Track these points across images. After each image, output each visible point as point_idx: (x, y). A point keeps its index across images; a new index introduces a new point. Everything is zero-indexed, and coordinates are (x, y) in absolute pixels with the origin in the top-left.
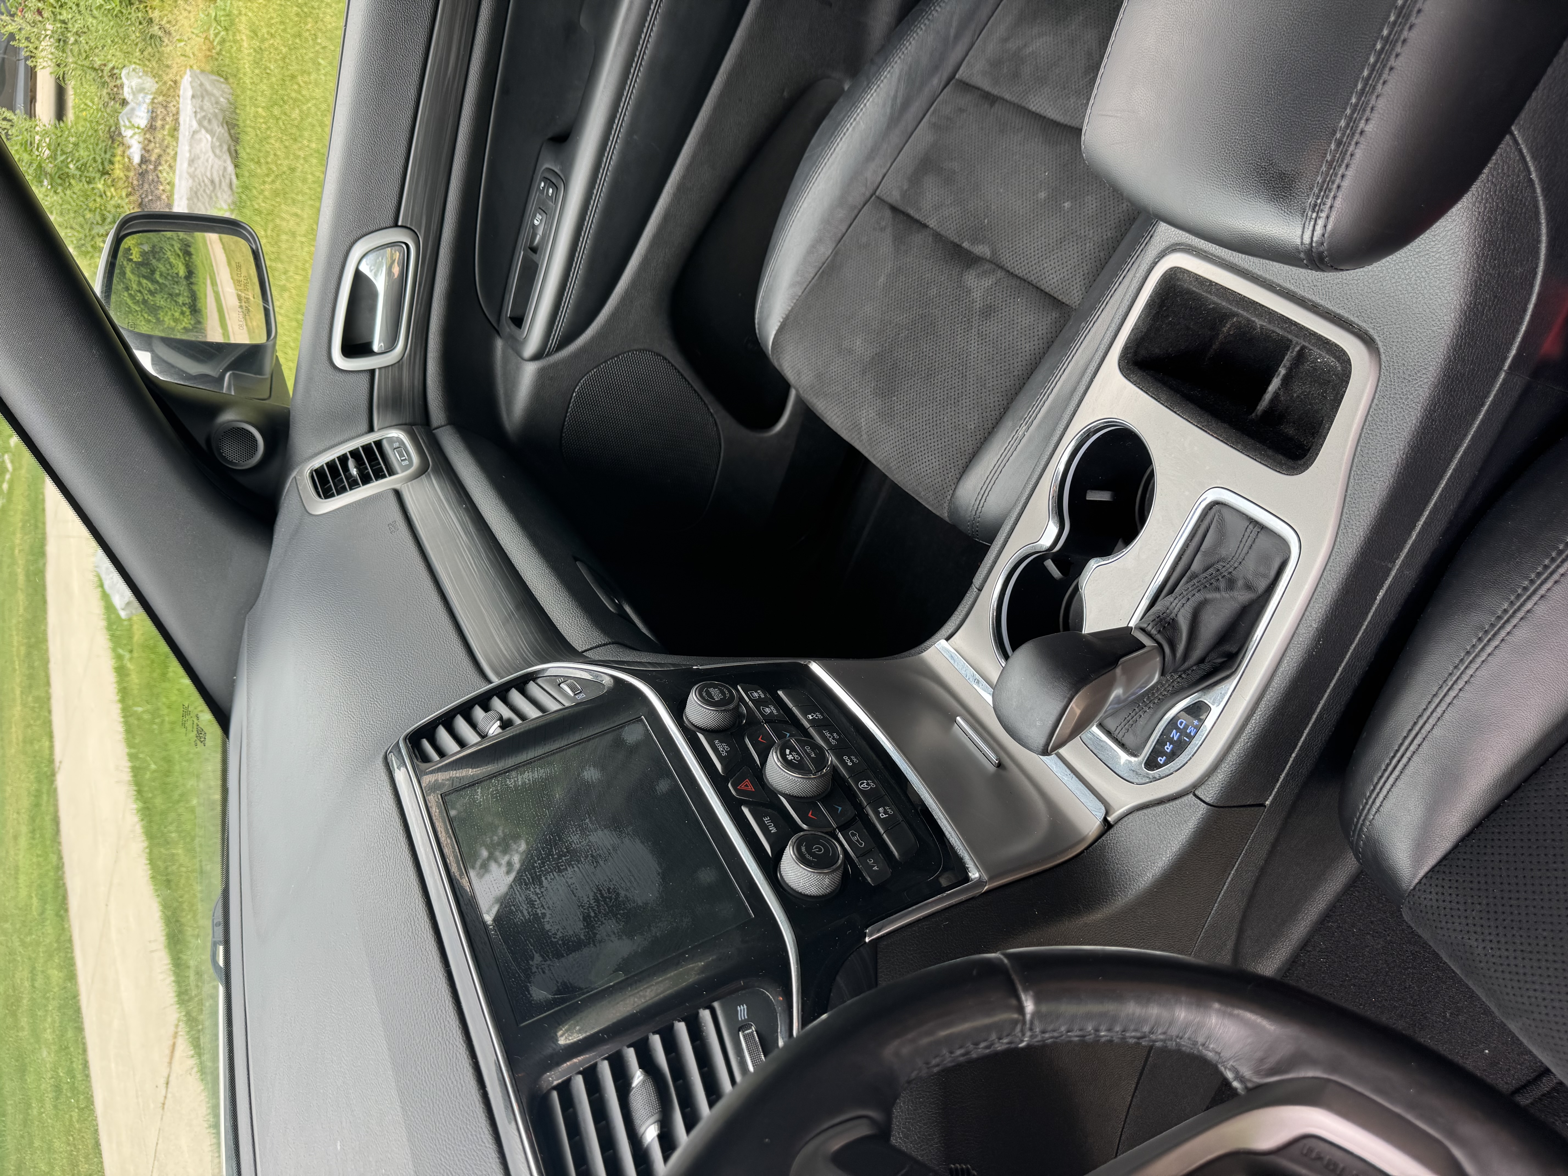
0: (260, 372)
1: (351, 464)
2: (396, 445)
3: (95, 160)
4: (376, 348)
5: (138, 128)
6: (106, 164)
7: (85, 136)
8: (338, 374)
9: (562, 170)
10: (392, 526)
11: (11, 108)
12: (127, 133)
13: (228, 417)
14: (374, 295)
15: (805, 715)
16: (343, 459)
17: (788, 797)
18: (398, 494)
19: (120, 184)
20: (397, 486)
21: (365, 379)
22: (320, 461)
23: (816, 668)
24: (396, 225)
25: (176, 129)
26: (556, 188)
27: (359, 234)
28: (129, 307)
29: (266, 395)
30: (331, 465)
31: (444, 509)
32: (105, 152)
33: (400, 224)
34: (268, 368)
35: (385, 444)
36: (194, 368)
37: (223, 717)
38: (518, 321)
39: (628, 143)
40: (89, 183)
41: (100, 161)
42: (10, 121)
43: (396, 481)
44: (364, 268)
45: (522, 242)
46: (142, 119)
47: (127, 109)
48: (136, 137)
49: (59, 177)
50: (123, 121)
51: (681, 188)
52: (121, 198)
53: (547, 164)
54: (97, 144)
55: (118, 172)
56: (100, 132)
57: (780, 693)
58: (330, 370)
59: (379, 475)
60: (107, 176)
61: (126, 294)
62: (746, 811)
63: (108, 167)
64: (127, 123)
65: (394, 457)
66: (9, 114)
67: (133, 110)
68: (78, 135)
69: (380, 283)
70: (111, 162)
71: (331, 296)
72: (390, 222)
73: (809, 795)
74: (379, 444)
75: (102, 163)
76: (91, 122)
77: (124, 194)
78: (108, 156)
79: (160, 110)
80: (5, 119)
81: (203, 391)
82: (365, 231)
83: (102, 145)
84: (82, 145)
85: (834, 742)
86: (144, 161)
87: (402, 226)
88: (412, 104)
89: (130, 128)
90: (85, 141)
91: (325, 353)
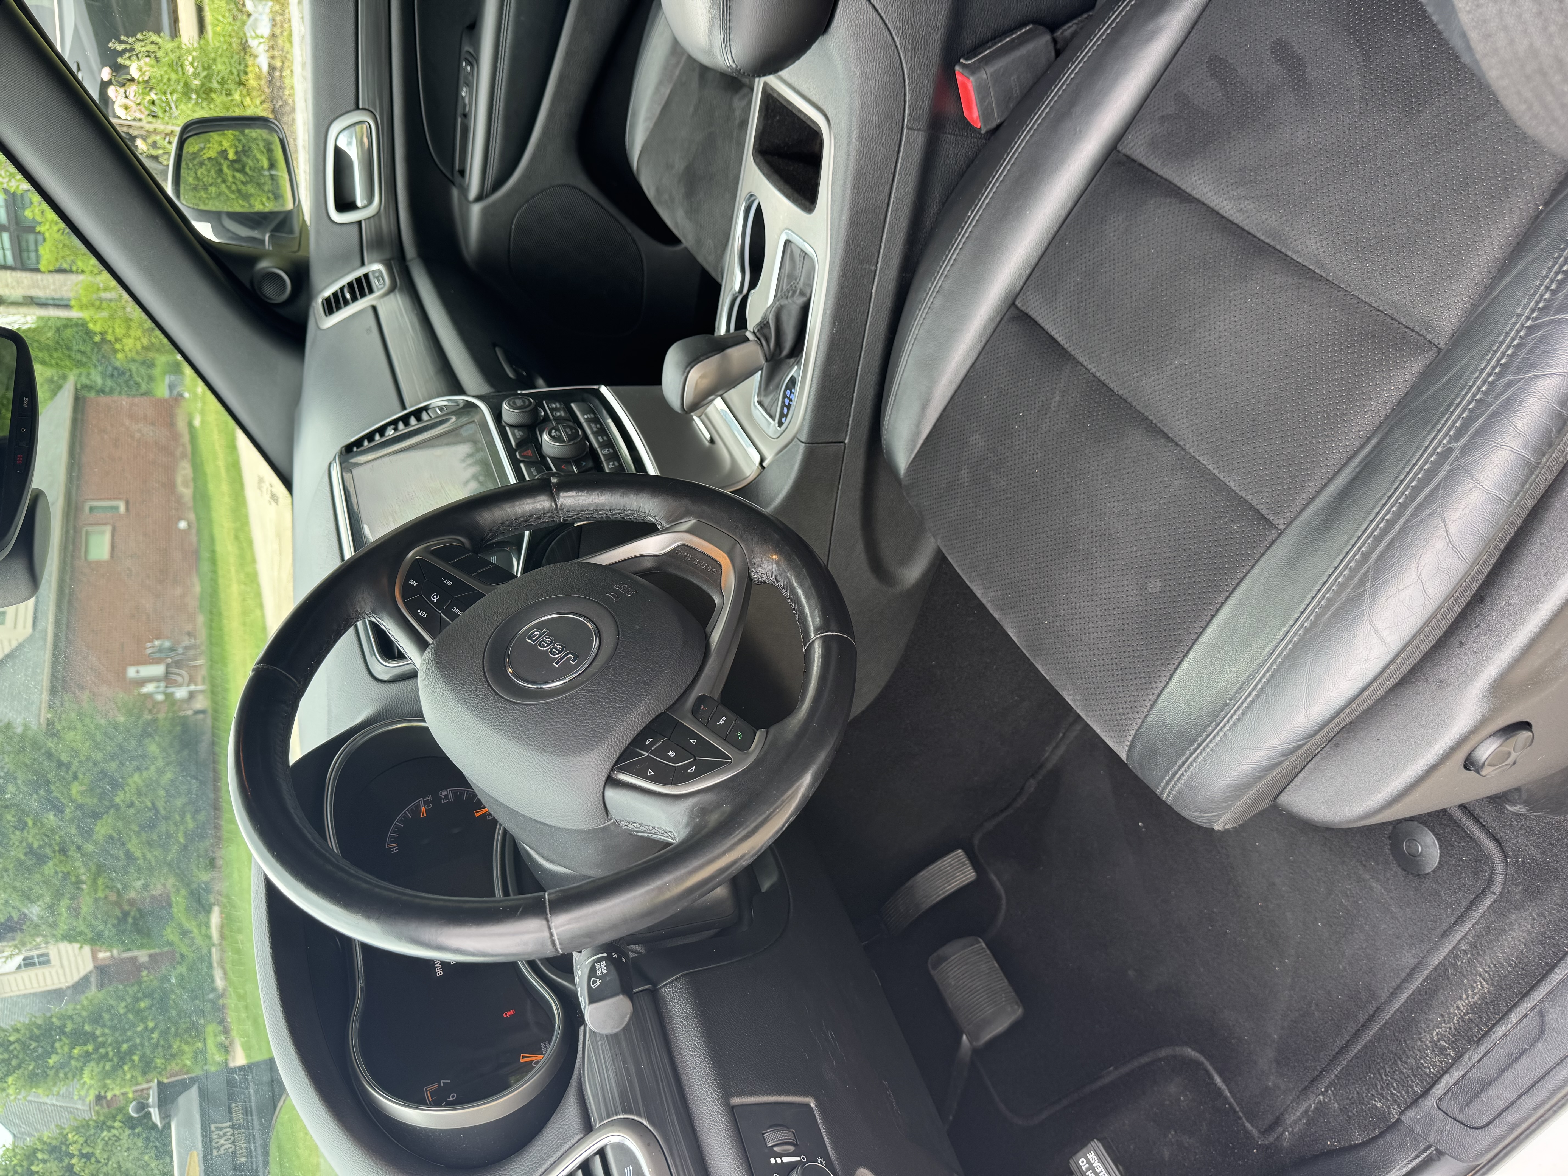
0: (291, 232)
1: (346, 290)
2: (377, 274)
3: (231, 73)
4: (359, 203)
5: (262, 37)
6: (242, 74)
7: (220, 51)
8: (336, 227)
9: (474, 51)
10: (369, 330)
11: (158, 31)
12: (253, 43)
13: (264, 265)
14: (351, 163)
15: (583, 415)
16: (342, 289)
17: (551, 458)
18: (374, 309)
19: (255, 93)
20: (374, 303)
21: (355, 229)
22: (328, 293)
23: (604, 390)
24: (357, 108)
25: (290, 35)
26: (472, 65)
27: (332, 118)
28: (227, 196)
29: (296, 248)
30: (335, 294)
31: (402, 315)
32: (240, 64)
33: (361, 107)
34: (297, 229)
35: (371, 276)
36: (243, 232)
37: (288, 483)
38: (462, 173)
39: (518, 24)
40: (227, 95)
41: (235, 72)
42: (157, 44)
43: (372, 300)
44: (342, 144)
45: (460, 111)
46: (264, 29)
47: (252, 18)
48: (262, 46)
49: (204, 93)
50: (250, 34)
51: (569, 54)
52: (256, 106)
53: (466, 48)
54: (232, 57)
55: (252, 82)
56: (234, 45)
57: (573, 405)
58: (330, 223)
59: (363, 295)
60: (242, 87)
61: (223, 186)
62: (522, 465)
63: (243, 78)
64: (253, 34)
65: (375, 282)
66: (154, 38)
67: (256, 20)
68: (216, 50)
69: (353, 152)
70: (246, 73)
71: (321, 168)
72: (353, 106)
73: (566, 456)
74: (366, 276)
75: (238, 75)
76: (224, 36)
77: (258, 102)
78: (242, 67)
79: (278, 18)
80: (152, 43)
81: (246, 248)
82: (336, 115)
83: (236, 57)
84: (219, 60)
85: (595, 429)
86: (272, 68)
87: (363, 109)
88: (352, 14)
89: (254, 38)
90: (221, 56)
91: (324, 211)
